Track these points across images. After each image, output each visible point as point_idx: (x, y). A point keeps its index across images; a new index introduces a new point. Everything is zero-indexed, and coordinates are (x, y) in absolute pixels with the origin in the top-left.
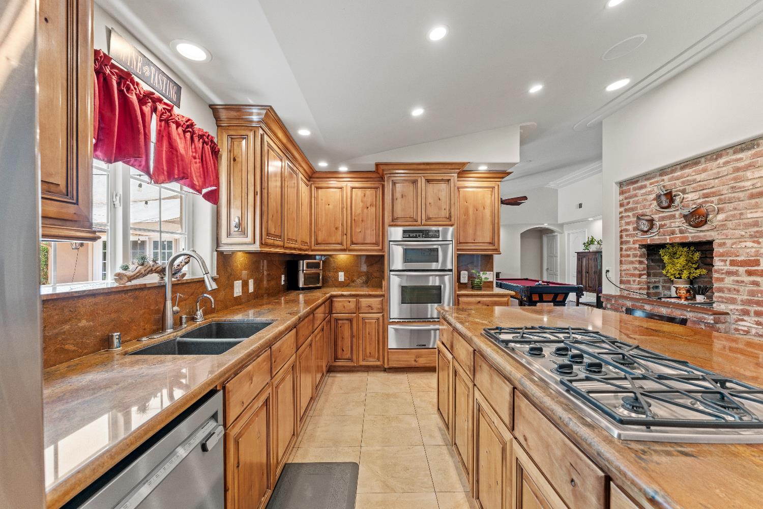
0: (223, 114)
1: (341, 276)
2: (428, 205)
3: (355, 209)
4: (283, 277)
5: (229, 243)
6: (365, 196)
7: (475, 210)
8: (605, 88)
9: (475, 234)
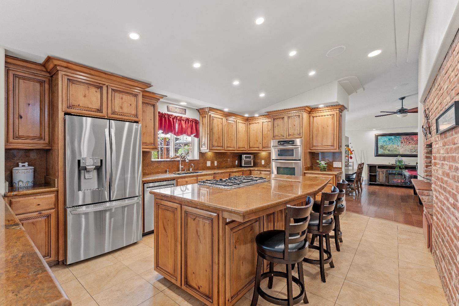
0: (200, 111)
1: (263, 162)
2: (289, 128)
3: (264, 132)
4: (237, 162)
5: (204, 149)
6: (268, 126)
7: (323, 128)
8: (367, 55)
9: (322, 141)
